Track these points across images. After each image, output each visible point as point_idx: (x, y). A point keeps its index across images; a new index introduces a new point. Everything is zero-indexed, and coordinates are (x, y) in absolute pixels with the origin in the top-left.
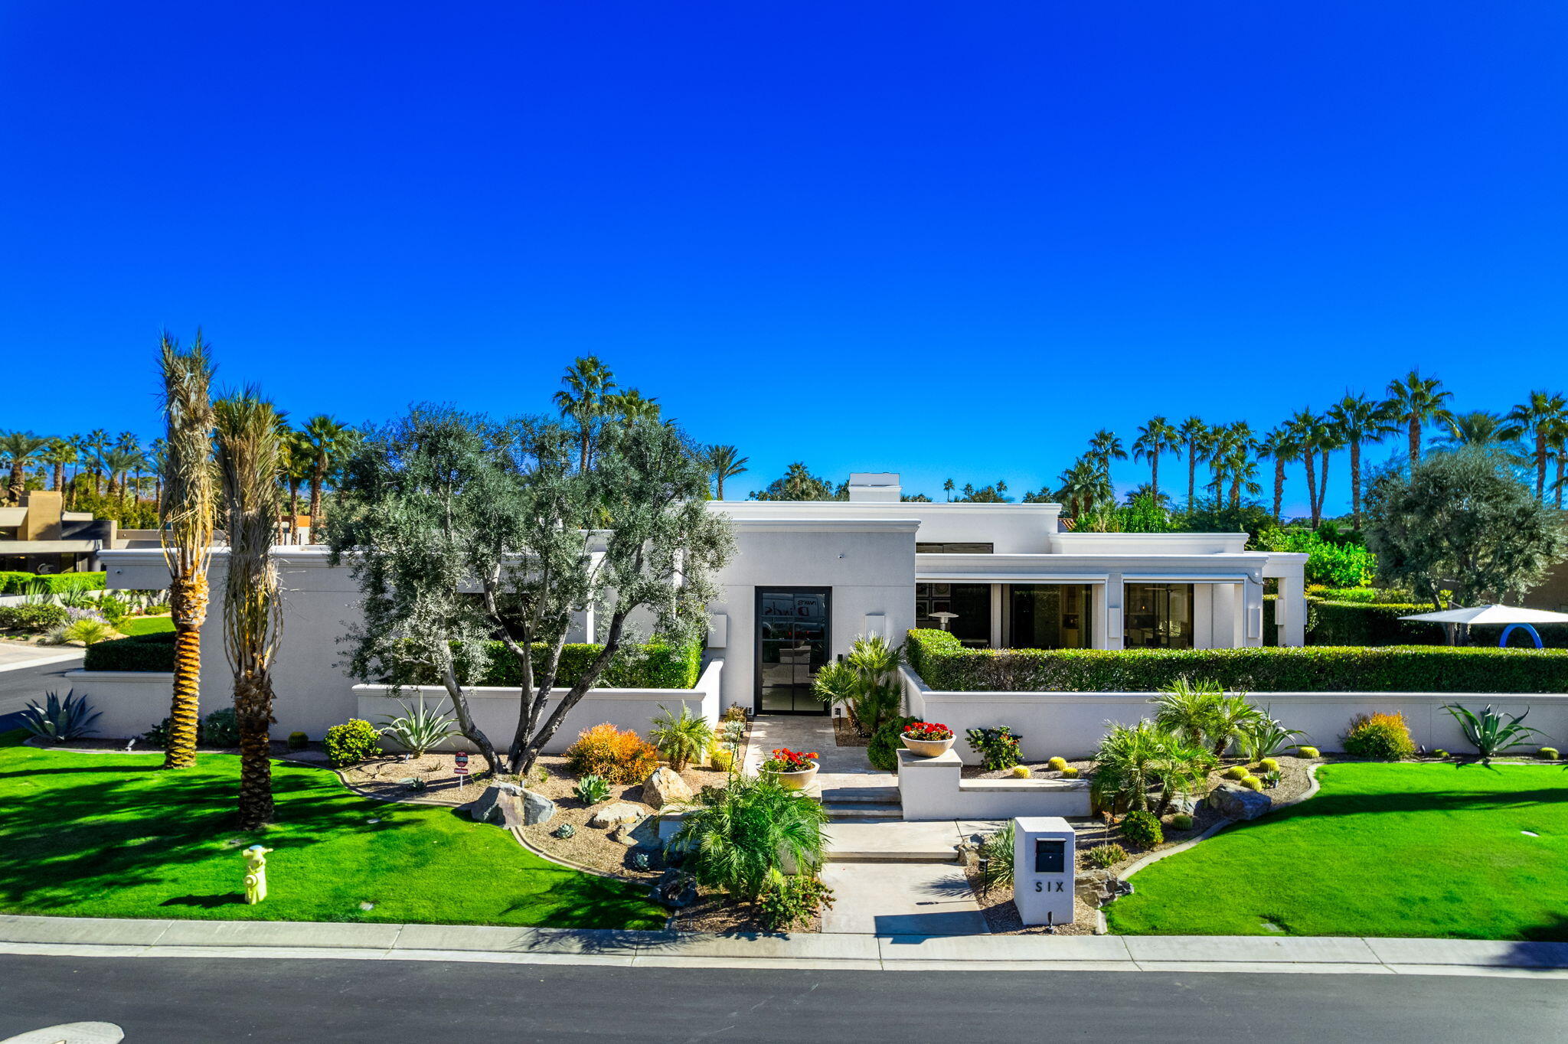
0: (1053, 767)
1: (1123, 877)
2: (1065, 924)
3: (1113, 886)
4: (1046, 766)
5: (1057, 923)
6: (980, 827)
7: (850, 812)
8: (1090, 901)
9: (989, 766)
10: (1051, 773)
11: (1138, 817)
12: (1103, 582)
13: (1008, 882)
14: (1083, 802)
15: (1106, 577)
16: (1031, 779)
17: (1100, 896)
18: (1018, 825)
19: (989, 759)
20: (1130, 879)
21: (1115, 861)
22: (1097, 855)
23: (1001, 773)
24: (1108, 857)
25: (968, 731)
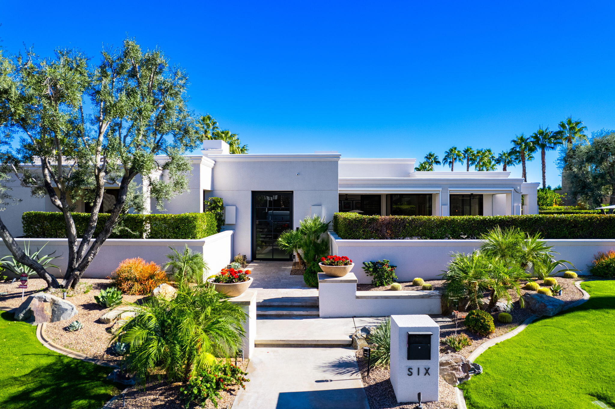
0: (416, 284)
1: (472, 359)
2: (431, 402)
3: (466, 367)
4: (411, 283)
5: (424, 401)
6: (367, 322)
7: (285, 312)
8: (450, 380)
9: (376, 284)
10: (414, 288)
11: (478, 314)
12: (438, 192)
13: (386, 363)
14: (436, 304)
15: (440, 189)
16: (402, 291)
17: (457, 376)
18: (393, 321)
19: (376, 280)
20: (477, 360)
21: (464, 346)
22: (450, 342)
23: (384, 288)
24: (459, 343)
25: (364, 263)
